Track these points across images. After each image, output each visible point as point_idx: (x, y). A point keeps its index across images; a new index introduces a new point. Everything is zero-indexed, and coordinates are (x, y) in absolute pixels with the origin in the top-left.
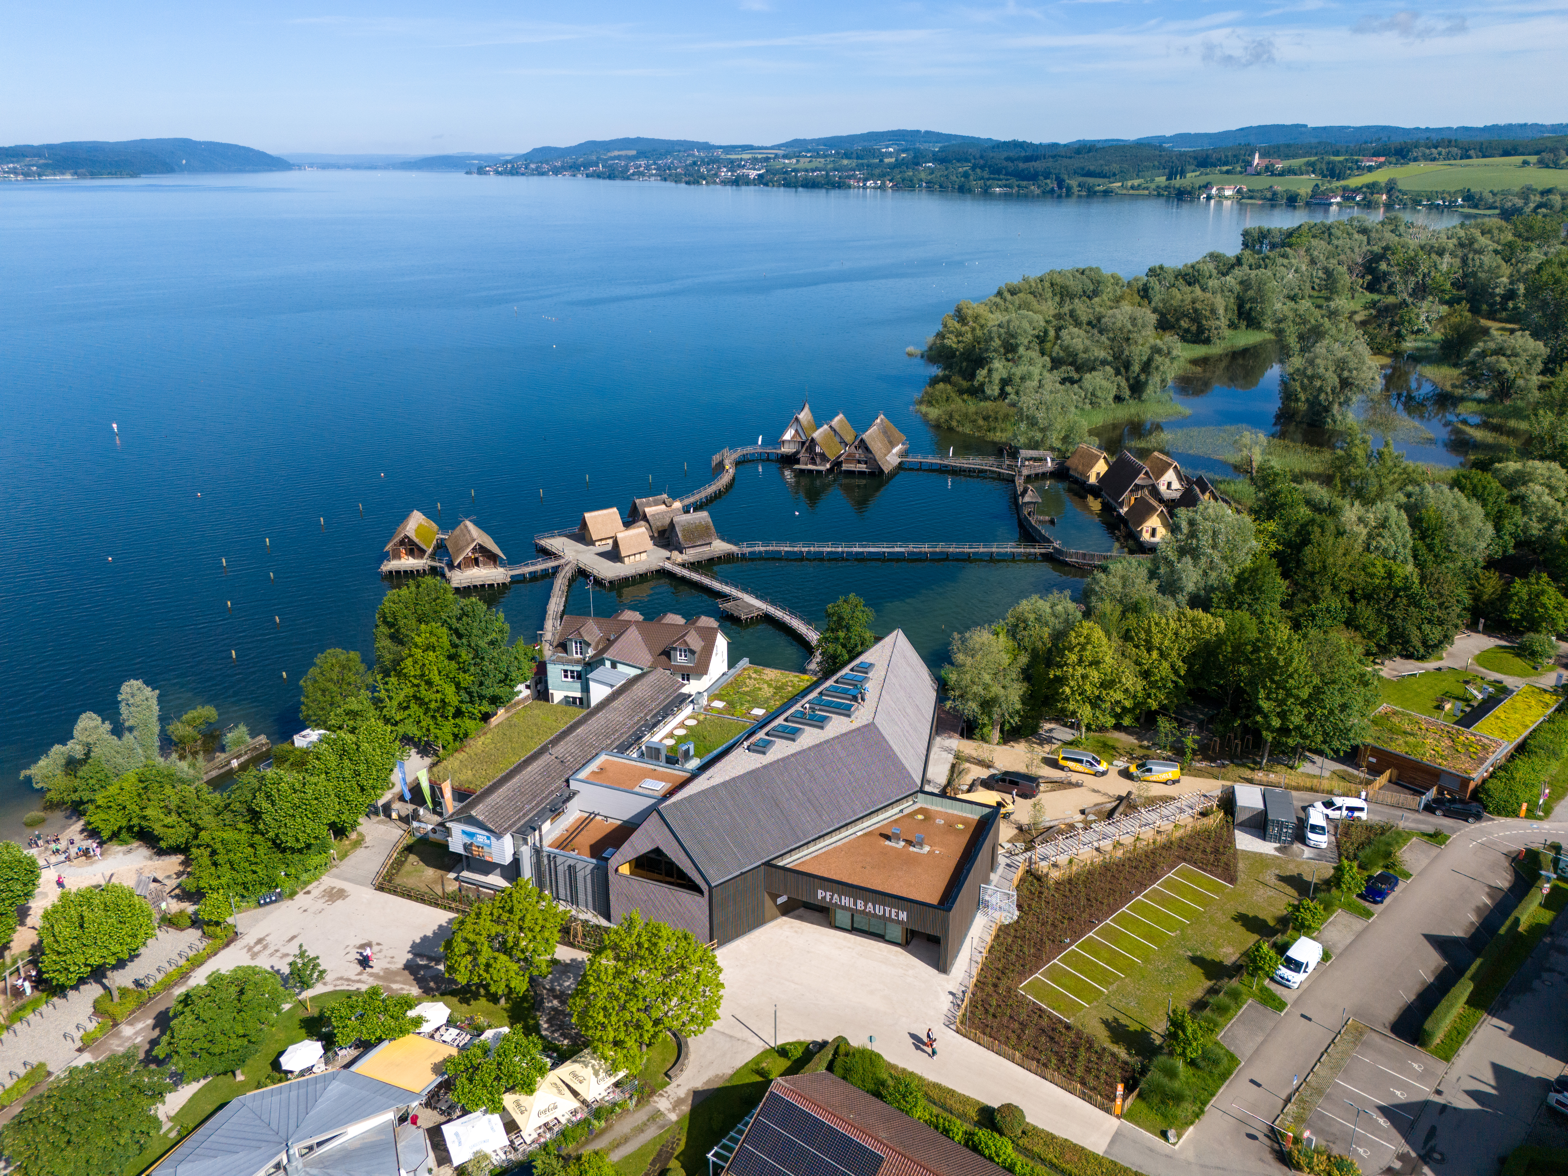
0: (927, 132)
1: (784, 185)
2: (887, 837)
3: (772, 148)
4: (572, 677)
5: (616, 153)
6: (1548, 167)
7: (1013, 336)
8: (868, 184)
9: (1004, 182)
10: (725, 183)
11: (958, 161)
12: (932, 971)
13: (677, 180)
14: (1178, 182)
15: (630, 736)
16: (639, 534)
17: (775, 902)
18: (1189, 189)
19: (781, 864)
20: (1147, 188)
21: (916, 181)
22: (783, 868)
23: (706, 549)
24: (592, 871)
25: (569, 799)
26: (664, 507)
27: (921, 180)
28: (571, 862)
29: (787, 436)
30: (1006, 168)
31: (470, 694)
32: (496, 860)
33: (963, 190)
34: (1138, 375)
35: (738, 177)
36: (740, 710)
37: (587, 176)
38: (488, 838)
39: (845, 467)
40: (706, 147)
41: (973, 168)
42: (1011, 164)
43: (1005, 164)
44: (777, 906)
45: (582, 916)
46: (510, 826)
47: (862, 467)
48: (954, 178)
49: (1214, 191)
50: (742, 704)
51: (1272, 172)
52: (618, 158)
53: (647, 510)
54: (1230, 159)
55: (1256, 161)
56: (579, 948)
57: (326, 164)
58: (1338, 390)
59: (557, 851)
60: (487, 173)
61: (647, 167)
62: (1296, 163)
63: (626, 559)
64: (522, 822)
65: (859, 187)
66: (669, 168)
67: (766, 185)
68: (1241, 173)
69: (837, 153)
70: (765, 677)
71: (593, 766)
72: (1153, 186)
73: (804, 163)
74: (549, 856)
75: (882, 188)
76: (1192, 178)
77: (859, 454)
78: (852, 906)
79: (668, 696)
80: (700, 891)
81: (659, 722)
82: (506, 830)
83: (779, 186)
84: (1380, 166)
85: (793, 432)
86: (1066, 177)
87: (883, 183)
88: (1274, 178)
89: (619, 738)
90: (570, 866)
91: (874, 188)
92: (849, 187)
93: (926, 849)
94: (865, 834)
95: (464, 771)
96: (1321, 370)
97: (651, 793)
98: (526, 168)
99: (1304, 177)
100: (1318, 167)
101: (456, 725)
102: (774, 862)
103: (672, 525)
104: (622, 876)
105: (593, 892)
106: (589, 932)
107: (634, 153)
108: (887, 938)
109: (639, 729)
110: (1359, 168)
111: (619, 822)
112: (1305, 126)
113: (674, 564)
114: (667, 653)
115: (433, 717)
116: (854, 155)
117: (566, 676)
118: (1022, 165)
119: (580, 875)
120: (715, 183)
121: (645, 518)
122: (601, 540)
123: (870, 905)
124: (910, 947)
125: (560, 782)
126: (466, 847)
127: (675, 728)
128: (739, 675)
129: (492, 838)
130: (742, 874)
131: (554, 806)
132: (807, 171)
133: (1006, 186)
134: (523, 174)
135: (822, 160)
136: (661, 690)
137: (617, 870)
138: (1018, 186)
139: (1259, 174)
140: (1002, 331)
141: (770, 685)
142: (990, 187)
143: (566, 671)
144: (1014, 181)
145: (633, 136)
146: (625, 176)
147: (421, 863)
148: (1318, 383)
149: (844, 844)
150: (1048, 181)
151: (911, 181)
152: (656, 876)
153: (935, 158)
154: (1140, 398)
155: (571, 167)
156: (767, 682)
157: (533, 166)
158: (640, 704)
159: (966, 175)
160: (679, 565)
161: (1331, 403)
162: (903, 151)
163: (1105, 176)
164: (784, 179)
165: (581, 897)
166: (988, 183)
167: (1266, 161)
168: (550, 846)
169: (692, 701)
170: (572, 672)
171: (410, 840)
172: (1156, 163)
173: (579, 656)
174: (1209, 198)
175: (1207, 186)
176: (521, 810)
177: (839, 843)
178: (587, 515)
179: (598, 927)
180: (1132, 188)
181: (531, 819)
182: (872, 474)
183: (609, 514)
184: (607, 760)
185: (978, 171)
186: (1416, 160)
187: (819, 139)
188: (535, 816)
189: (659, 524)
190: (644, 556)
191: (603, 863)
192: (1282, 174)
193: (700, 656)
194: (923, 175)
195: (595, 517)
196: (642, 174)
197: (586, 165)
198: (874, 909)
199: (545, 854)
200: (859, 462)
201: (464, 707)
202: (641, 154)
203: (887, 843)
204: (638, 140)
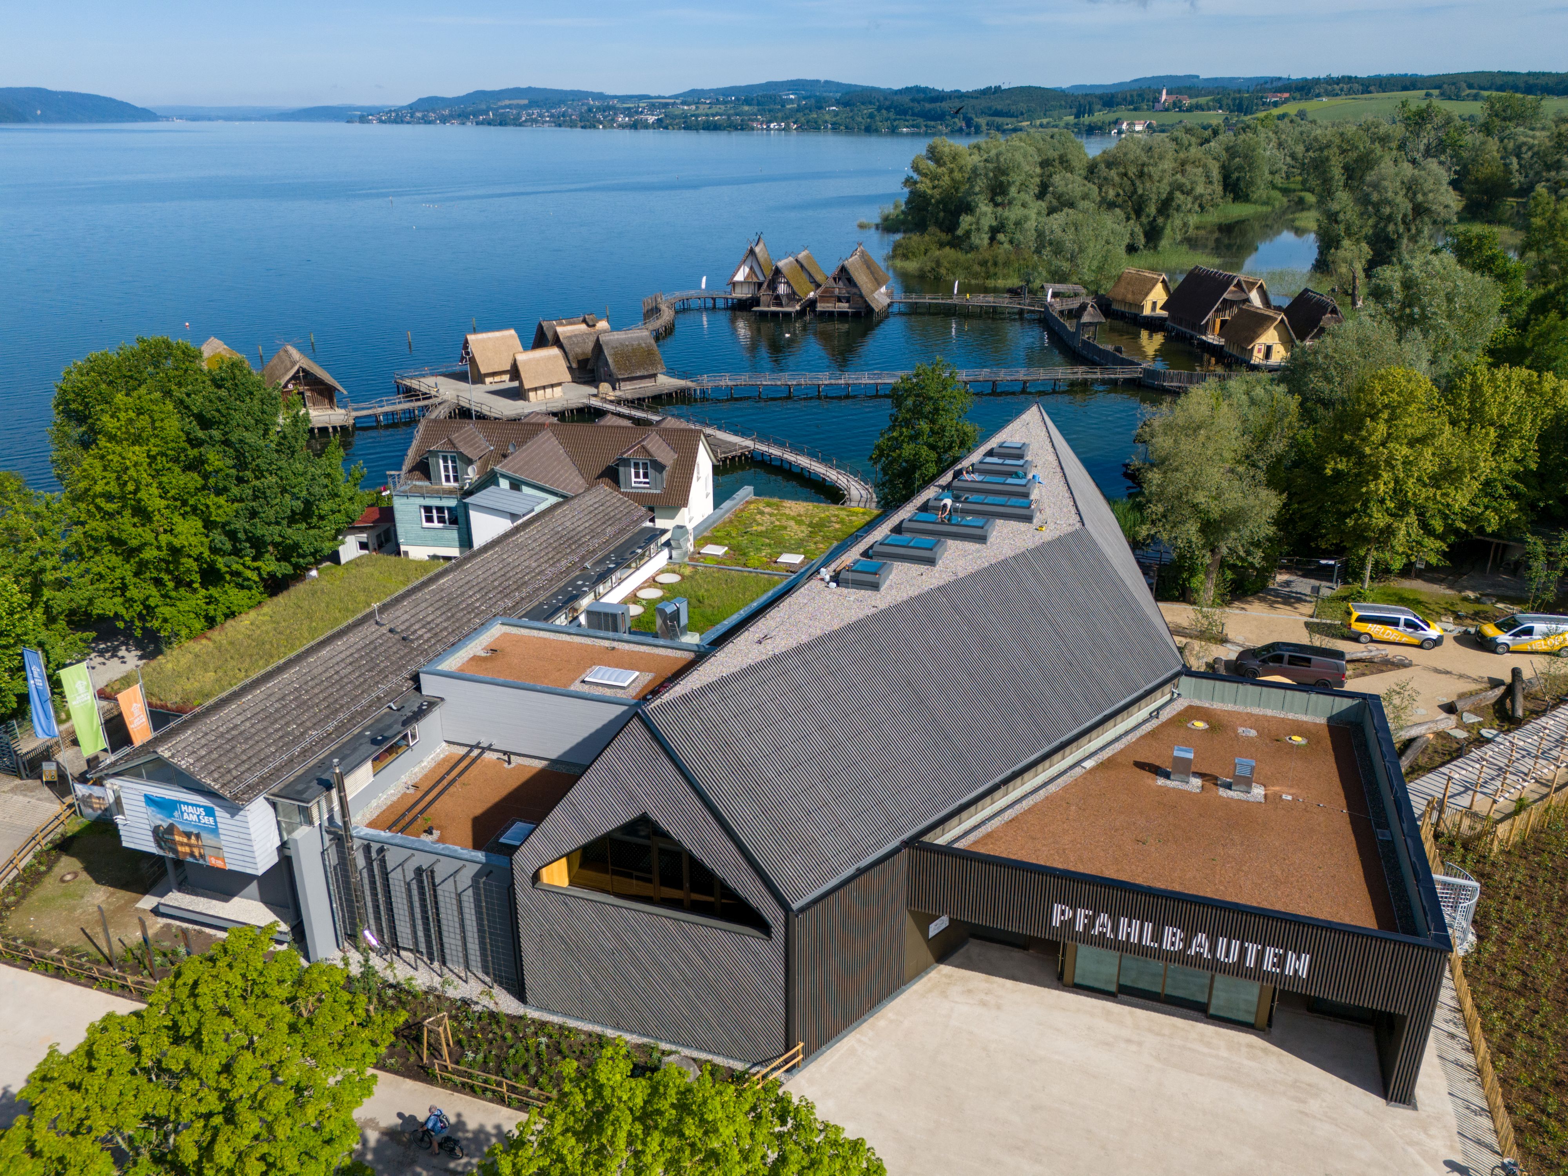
0: (826, 82)
1: (684, 128)
2: (1157, 771)
3: (669, 98)
4: (441, 520)
5: (507, 102)
6: (1450, 99)
7: (1004, 173)
8: (772, 126)
9: (911, 123)
10: (622, 126)
11: (863, 104)
12: (1374, 1102)
13: (572, 125)
14: (1086, 119)
15: (555, 595)
16: (549, 358)
17: (924, 930)
18: (1099, 124)
19: (941, 841)
20: (1056, 126)
21: (820, 122)
22: (947, 851)
23: (648, 384)
24: (476, 878)
25: (419, 714)
26: (583, 327)
27: (826, 122)
28: (424, 861)
29: (740, 277)
30: (912, 109)
31: (232, 535)
32: (233, 864)
33: (869, 130)
34: (1154, 220)
35: (636, 121)
36: (756, 558)
37: (478, 124)
38: (210, 812)
39: (820, 307)
40: (600, 96)
41: (879, 109)
42: (916, 105)
43: (911, 104)
44: (928, 941)
45: (454, 993)
46: (264, 781)
47: (844, 306)
48: (860, 119)
49: (1124, 126)
50: (758, 550)
51: (1180, 108)
52: (509, 106)
53: (559, 329)
54: (1135, 98)
55: (1164, 97)
56: (446, 1083)
57: (195, 116)
58: (1411, 217)
59: (385, 835)
60: (369, 122)
61: (541, 115)
62: (1202, 100)
63: (532, 395)
64: (299, 770)
65: (762, 129)
66: (563, 116)
67: (666, 128)
68: (1148, 110)
69: (737, 99)
70: (787, 511)
71: (476, 646)
72: (1062, 124)
73: (703, 109)
74: (367, 849)
75: (787, 129)
76: (1099, 116)
77: (839, 289)
78: (1147, 941)
79: (621, 532)
80: (761, 925)
81: (610, 572)
82: (252, 791)
83: (680, 129)
84: (1286, 101)
85: (747, 270)
86: (974, 116)
87: (787, 125)
88: (1182, 114)
89: (530, 597)
90: (419, 871)
91: (778, 130)
92: (753, 129)
93: (1258, 792)
94: (1102, 766)
95: (199, 672)
96: (1390, 194)
97: (608, 692)
98: (412, 117)
99: (1212, 112)
100: (1224, 102)
101: (210, 600)
102: (926, 839)
103: (598, 347)
104: (552, 891)
105: (481, 930)
106: (471, 1034)
107: (526, 102)
108: (1212, 1011)
109: (572, 583)
110: (1264, 104)
111: (539, 764)
112: (1198, 77)
113: (604, 400)
114: (612, 475)
115: (158, 582)
116: (755, 102)
117: (429, 519)
118: (928, 106)
119: (446, 893)
120: (612, 127)
121: (557, 342)
122: (493, 374)
123: (1201, 937)
124: (1275, 1031)
125: (400, 681)
126: (161, 835)
127: (640, 588)
128: (742, 510)
129: (219, 812)
130: (861, 872)
131: (381, 731)
132: (707, 115)
133: (913, 126)
134: (408, 123)
135: (723, 107)
136: (609, 520)
137: (536, 877)
138: (926, 126)
139: (1167, 110)
140: (990, 166)
141: (800, 523)
142: (897, 127)
143: (428, 509)
144: (920, 120)
145: (524, 85)
146: (516, 122)
147: (84, 876)
148: (1387, 210)
149: (1065, 789)
150: (956, 120)
151: (816, 122)
152: (635, 886)
153: (838, 103)
154: (1155, 248)
155: (459, 116)
156: (793, 518)
157: (419, 115)
158: (571, 541)
159: (871, 116)
160: (611, 402)
161: (1400, 236)
162: (804, 98)
163: (1012, 116)
164: (684, 123)
165: (452, 941)
166: (895, 124)
167: (1173, 98)
168: (372, 825)
169: (667, 544)
170: (440, 510)
171: (73, 826)
172: (1063, 103)
173: (453, 484)
174: (1120, 132)
175: (1117, 122)
176: (295, 741)
177: (1052, 788)
178: (471, 338)
179: (493, 1016)
180: (1041, 126)
181: (322, 762)
182: (857, 315)
183: (503, 338)
184: (505, 634)
185: (884, 112)
186: (1318, 95)
187: (718, 89)
188: (333, 754)
189: (578, 350)
190: (558, 390)
191: (500, 860)
192: (1190, 110)
193: (672, 476)
194: (827, 117)
195: (483, 340)
196: (535, 121)
197: (476, 114)
198: (1213, 949)
199: (357, 843)
200: (839, 300)
201: (221, 563)
202: (533, 104)
203: (1161, 782)
204: (530, 90)
